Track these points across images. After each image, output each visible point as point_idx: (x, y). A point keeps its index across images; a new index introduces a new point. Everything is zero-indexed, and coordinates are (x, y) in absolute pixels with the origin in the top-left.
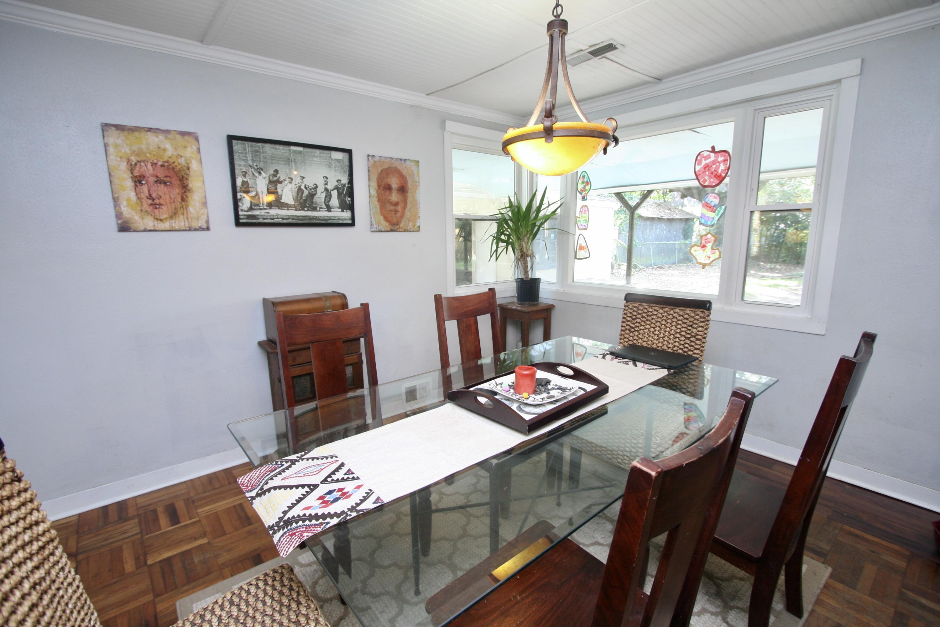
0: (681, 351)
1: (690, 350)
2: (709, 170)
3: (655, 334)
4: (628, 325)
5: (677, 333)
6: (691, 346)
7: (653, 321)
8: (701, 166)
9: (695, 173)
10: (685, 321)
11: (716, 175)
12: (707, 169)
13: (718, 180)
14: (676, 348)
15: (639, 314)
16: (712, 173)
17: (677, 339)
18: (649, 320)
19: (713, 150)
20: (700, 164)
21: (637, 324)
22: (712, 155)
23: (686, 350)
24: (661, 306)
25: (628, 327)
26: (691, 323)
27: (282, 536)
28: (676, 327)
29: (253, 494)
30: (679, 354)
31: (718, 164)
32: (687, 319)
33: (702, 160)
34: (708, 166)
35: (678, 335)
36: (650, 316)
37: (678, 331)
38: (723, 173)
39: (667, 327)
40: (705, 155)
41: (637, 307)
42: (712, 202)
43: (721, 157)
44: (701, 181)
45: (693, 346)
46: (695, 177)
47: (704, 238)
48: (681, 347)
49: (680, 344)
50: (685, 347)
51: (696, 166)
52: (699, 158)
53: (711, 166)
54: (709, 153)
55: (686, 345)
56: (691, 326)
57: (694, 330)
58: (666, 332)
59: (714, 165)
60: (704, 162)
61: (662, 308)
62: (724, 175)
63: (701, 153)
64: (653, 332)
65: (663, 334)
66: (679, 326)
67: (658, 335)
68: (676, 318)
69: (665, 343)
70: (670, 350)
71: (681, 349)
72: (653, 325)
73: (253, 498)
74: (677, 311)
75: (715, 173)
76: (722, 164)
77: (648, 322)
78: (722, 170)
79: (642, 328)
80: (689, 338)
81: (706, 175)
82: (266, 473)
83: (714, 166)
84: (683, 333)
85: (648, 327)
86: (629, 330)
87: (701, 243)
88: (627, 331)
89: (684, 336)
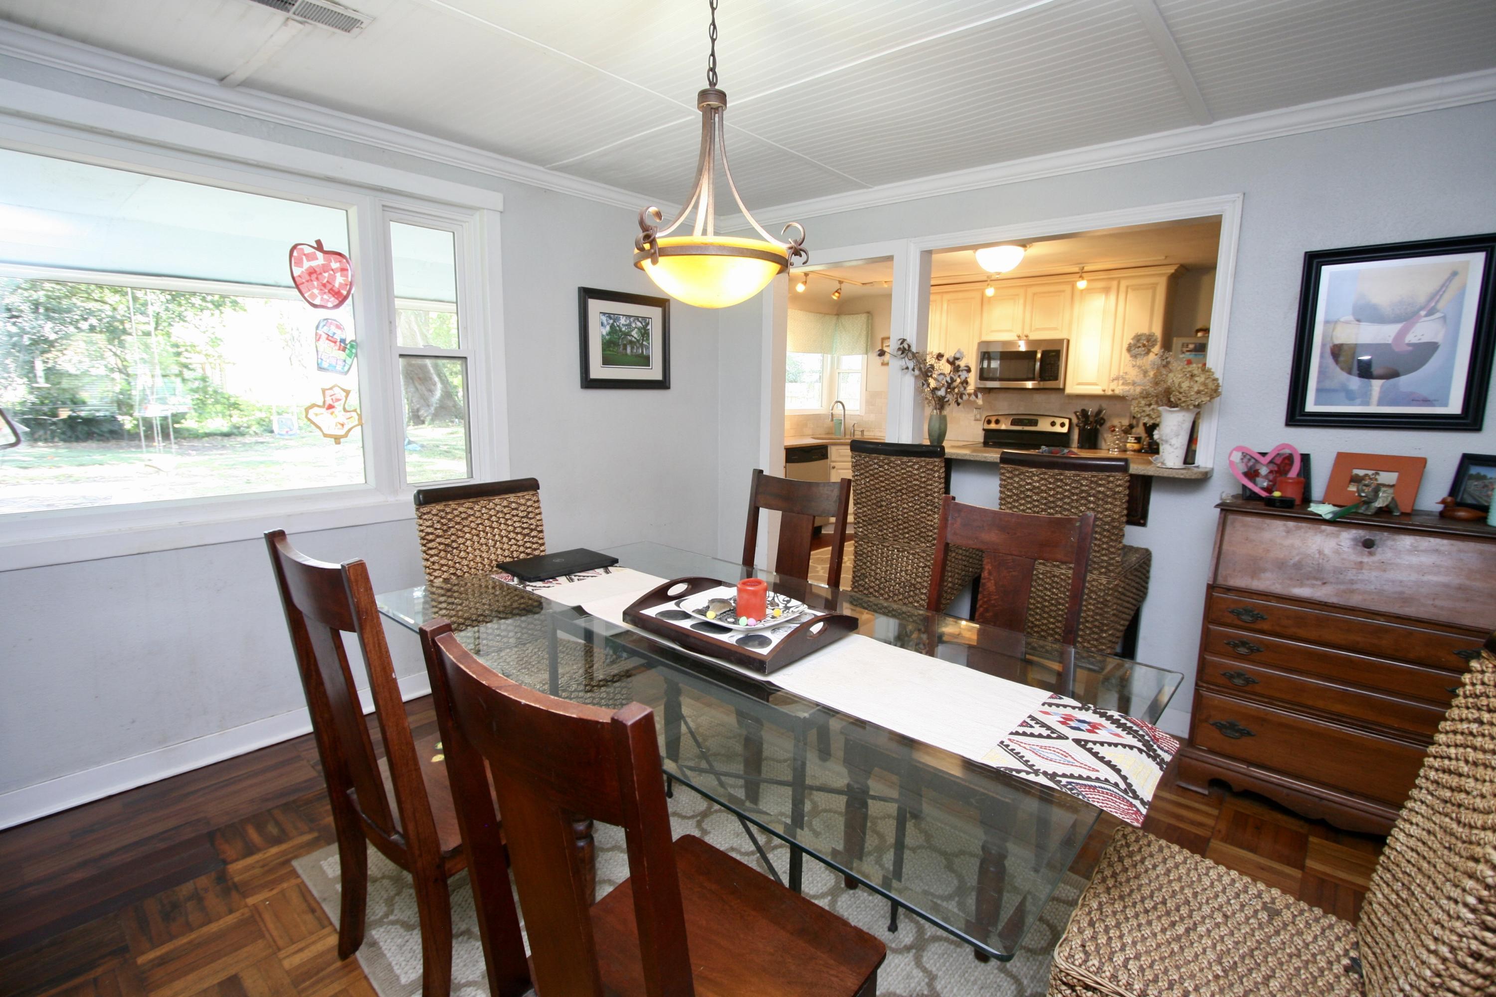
0: (522, 556)
1: (535, 549)
2: (317, 279)
3: (482, 545)
4: (440, 544)
5: (509, 532)
6: (533, 543)
7: (473, 525)
8: (303, 270)
9: (293, 278)
10: (514, 512)
11: (331, 289)
12: (314, 276)
13: (337, 298)
14: (515, 554)
15: (450, 520)
16: (324, 285)
17: (513, 540)
18: (467, 526)
19: (319, 246)
20: (299, 263)
21: (453, 537)
22: (320, 255)
23: (529, 551)
24: (474, 500)
25: (441, 547)
26: (525, 514)
27: (1162, 749)
28: (505, 524)
29: (1137, 803)
30: (524, 560)
31: (331, 272)
32: (516, 509)
33: (302, 259)
34: (315, 272)
35: (512, 535)
36: (466, 519)
37: (511, 528)
38: (345, 289)
39: (494, 528)
40: (306, 252)
41: (443, 511)
42: (334, 334)
43: (336, 262)
44: (306, 295)
45: (537, 543)
46: (293, 284)
47: (328, 393)
48: (522, 549)
49: (519, 546)
50: (527, 548)
51: (293, 267)
52: (295, 254)
53: (321, 274)
54: (313, 250)
55: (528, 545)
56: (526, 517)
57: (532, 521)
58: (494, 536)
59: (325, 272)
60: (307, 264)
61: (476, 503)
62: (345, 293)
63: (299, 247)
64: (478, 542)
65: (493, 540)
66: (509, 522)
67: (486, 545)
68: (502, 512)
69: (499, 552)
70: (508, 560)
71: (521, 552)
72: (474, 531)
73: (1143, 802)
74: (497, 501)
75: (329, 287)
76: (338, 275)
77: (466, 529)
78: (340, 284)
79: (461, 540)
80: (528, 535)
81: (314, 287)
82: (1103, 793)
83: (326, 275)
84: (518, 530)
85: (468, 536)
86: (445, 551)
87: (324, 402)
88: (442, 554)
89: (520, 533)
